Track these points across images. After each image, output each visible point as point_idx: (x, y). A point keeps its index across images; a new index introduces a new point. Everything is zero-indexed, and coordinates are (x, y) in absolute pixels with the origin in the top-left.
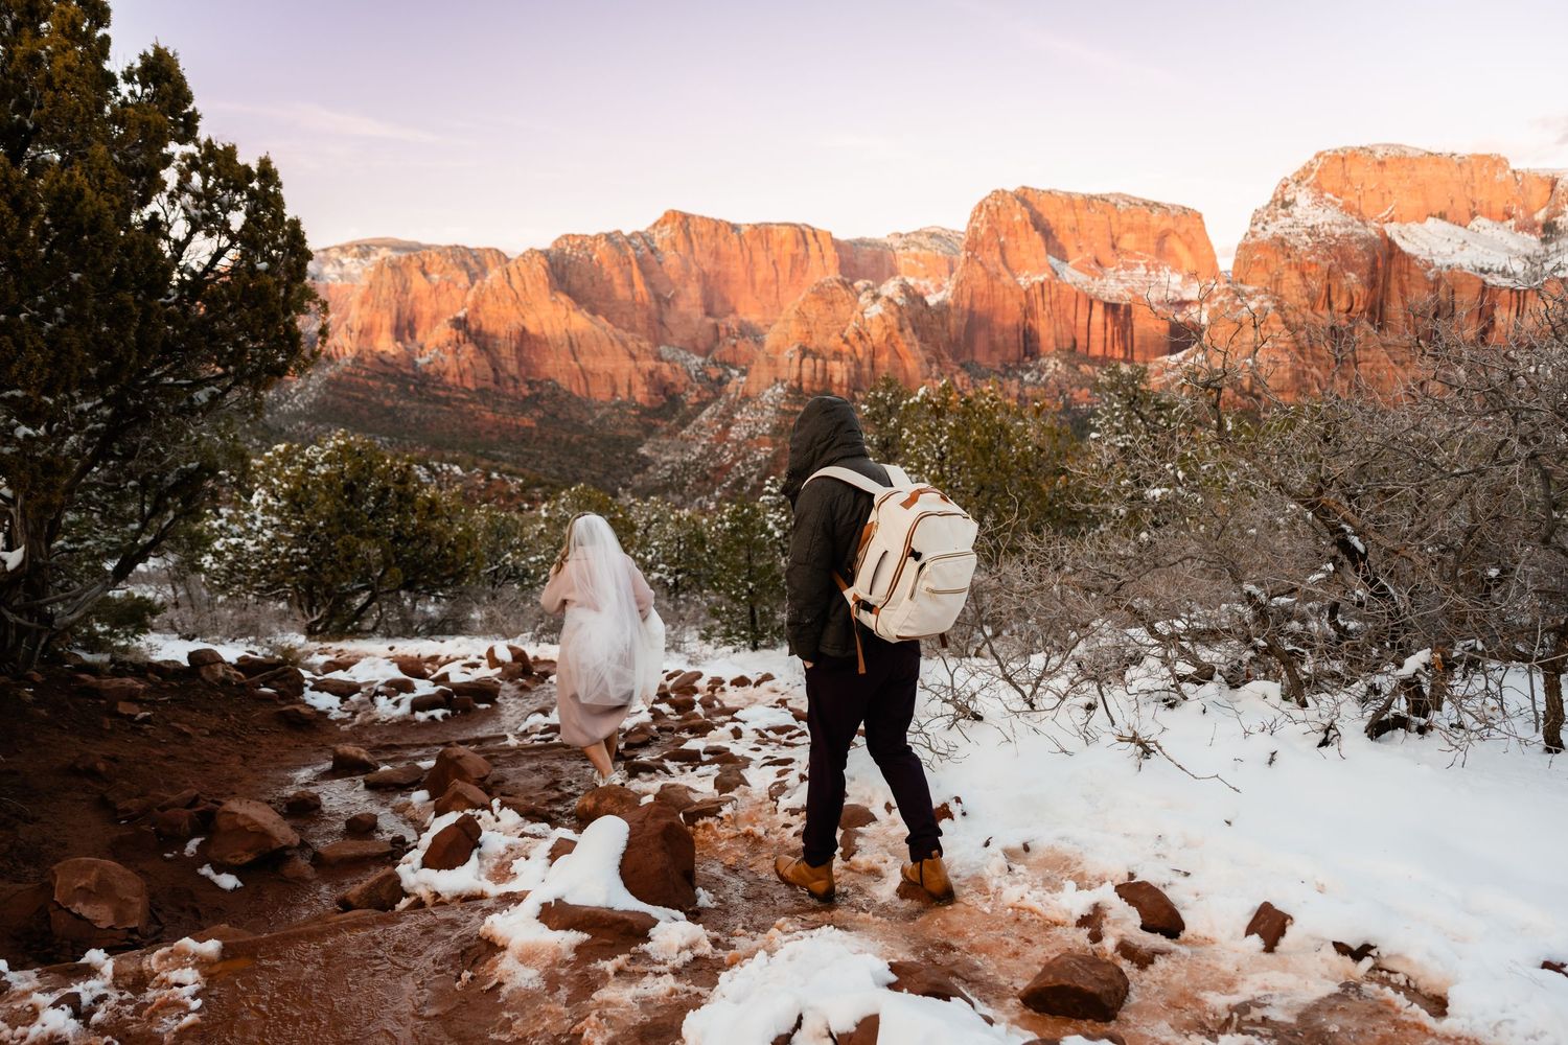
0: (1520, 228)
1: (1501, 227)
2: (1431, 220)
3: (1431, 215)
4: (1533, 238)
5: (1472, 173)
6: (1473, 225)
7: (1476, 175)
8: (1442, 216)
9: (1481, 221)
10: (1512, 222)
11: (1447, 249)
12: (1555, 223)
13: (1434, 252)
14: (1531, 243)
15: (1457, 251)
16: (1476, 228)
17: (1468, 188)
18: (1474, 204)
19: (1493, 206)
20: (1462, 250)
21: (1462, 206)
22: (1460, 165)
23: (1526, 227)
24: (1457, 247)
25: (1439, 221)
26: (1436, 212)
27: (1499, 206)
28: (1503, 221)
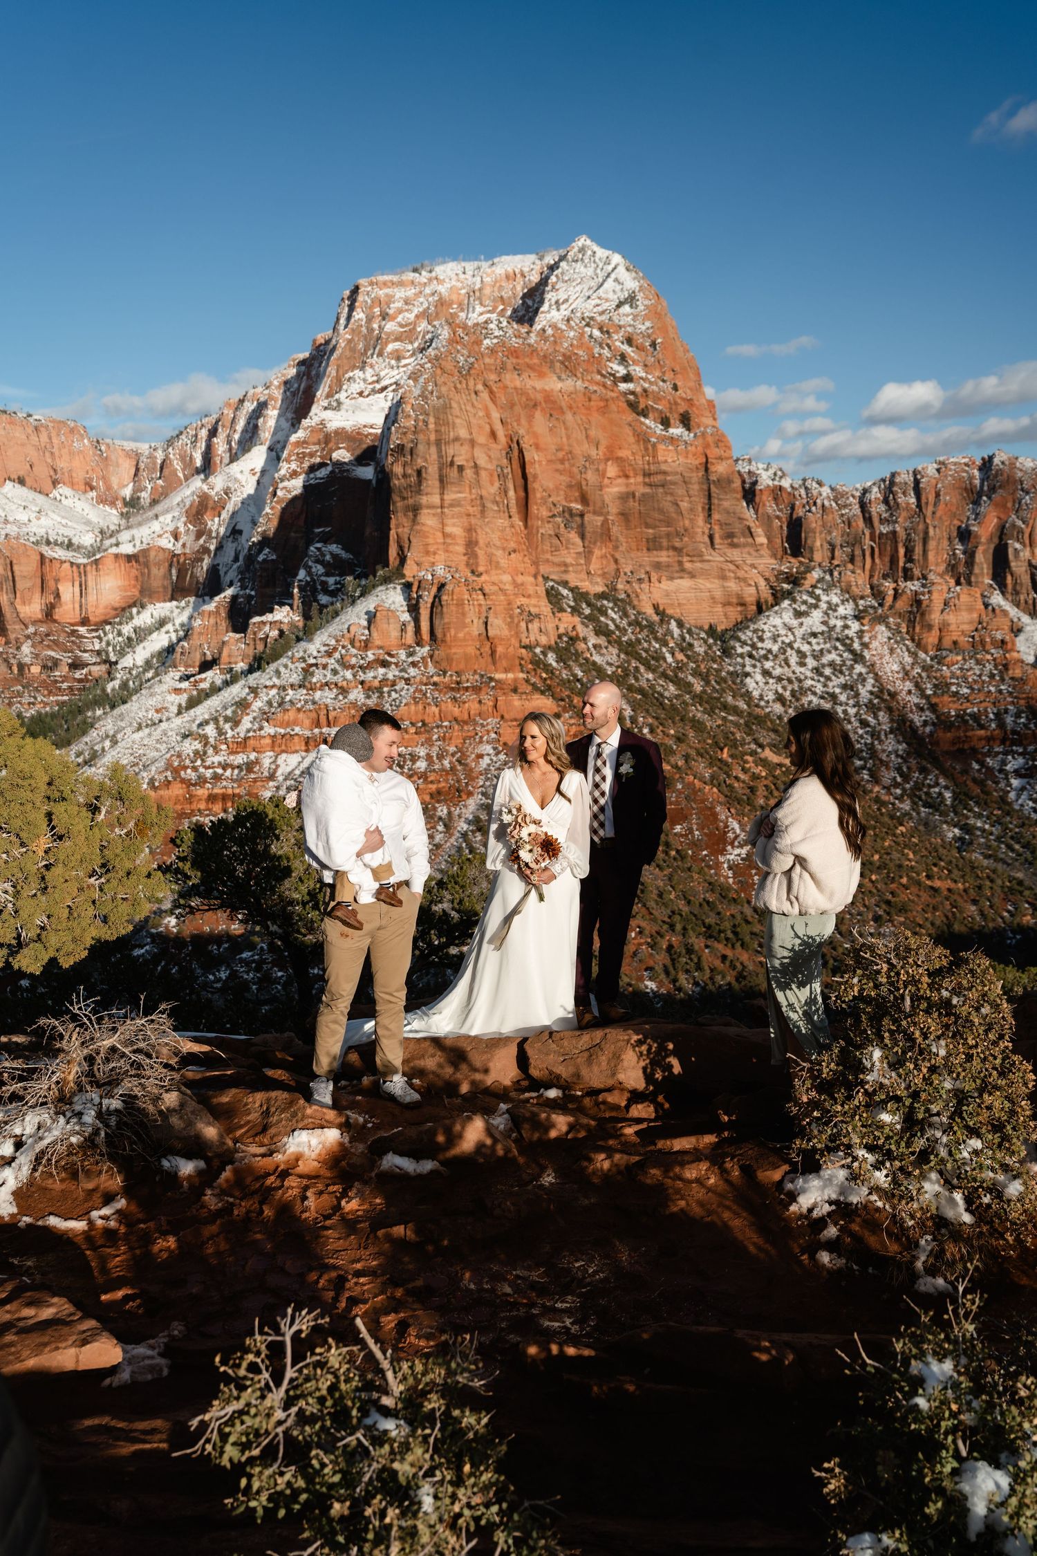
0: (102, 500)
1: (82, 497)
2: (9, 484)
3: (10, 479)
4: (114, 511)
5: (50, 438)
6: (55, 493)
7: (55, 441)
8: (21, 481)
9: (63, 490)
10: (94, 494)
11: (23, 517)
12: (139, 498)
13: (11, 519)
14: (111, 516)
15: (34, 520)
16: (58, 497)
17: (47, 454)
18: (55, 471)
19: (74, 475)
20: (39, 519)
21: (42, 472)
22: (36, 428)
23: (107, 499)
24: (33, 516)
25: (17, 485)
26: (15, 476)
27: (80, 476)
28: (85, 492)
